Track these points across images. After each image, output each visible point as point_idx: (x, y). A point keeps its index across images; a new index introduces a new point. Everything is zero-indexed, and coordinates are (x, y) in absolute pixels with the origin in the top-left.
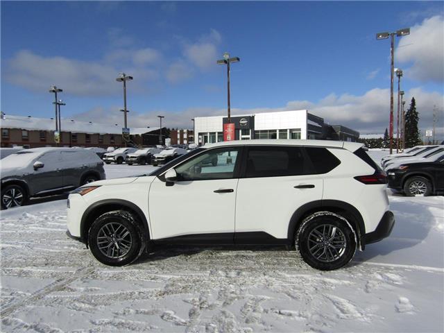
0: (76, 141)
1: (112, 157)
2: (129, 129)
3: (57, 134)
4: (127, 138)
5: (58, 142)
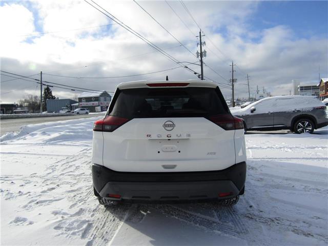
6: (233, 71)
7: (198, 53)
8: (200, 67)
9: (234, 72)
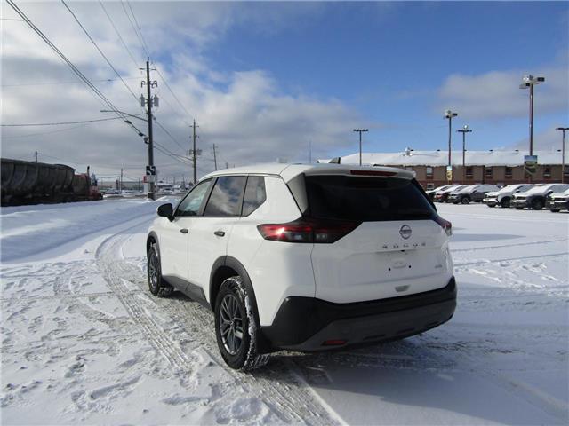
0: (491, 178)
1: (494, 197)
2: (536, 157)
3: (449, 169)
4: (533, 171)
5: (450, 179)
6: (195, 137)
7: (142, 98)
8: (147, 124)
9: (197, 138)
